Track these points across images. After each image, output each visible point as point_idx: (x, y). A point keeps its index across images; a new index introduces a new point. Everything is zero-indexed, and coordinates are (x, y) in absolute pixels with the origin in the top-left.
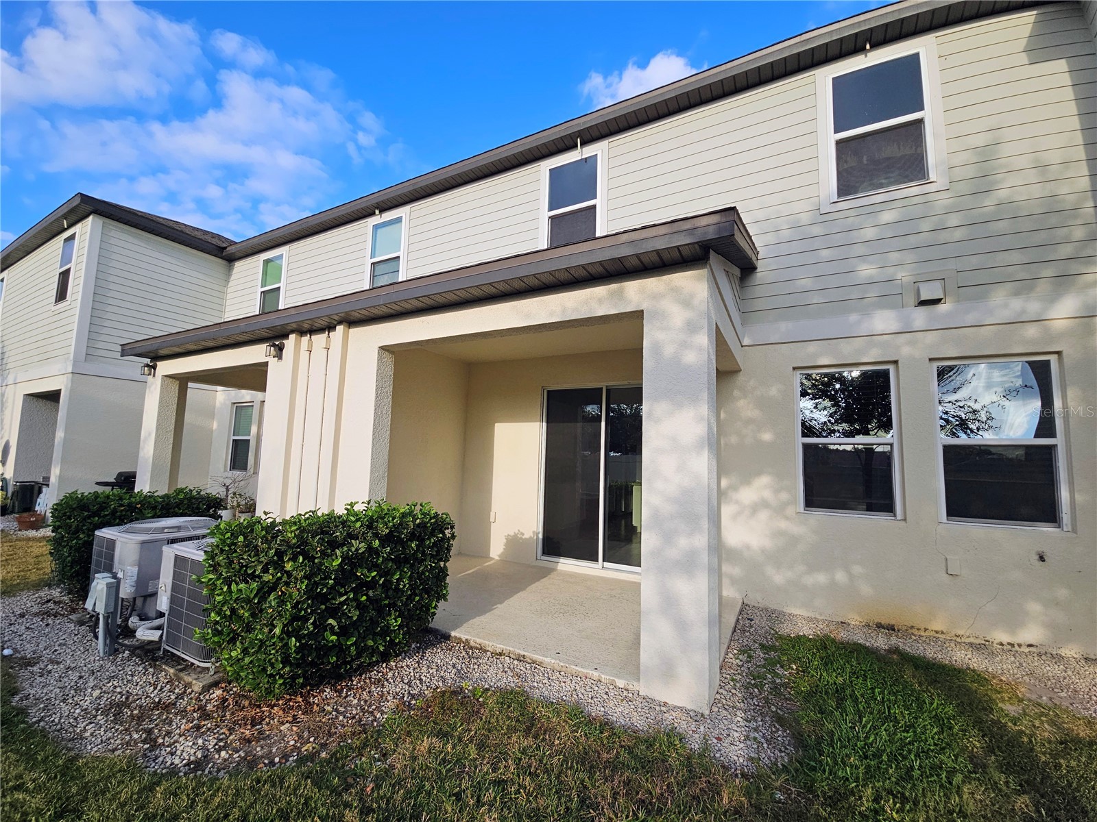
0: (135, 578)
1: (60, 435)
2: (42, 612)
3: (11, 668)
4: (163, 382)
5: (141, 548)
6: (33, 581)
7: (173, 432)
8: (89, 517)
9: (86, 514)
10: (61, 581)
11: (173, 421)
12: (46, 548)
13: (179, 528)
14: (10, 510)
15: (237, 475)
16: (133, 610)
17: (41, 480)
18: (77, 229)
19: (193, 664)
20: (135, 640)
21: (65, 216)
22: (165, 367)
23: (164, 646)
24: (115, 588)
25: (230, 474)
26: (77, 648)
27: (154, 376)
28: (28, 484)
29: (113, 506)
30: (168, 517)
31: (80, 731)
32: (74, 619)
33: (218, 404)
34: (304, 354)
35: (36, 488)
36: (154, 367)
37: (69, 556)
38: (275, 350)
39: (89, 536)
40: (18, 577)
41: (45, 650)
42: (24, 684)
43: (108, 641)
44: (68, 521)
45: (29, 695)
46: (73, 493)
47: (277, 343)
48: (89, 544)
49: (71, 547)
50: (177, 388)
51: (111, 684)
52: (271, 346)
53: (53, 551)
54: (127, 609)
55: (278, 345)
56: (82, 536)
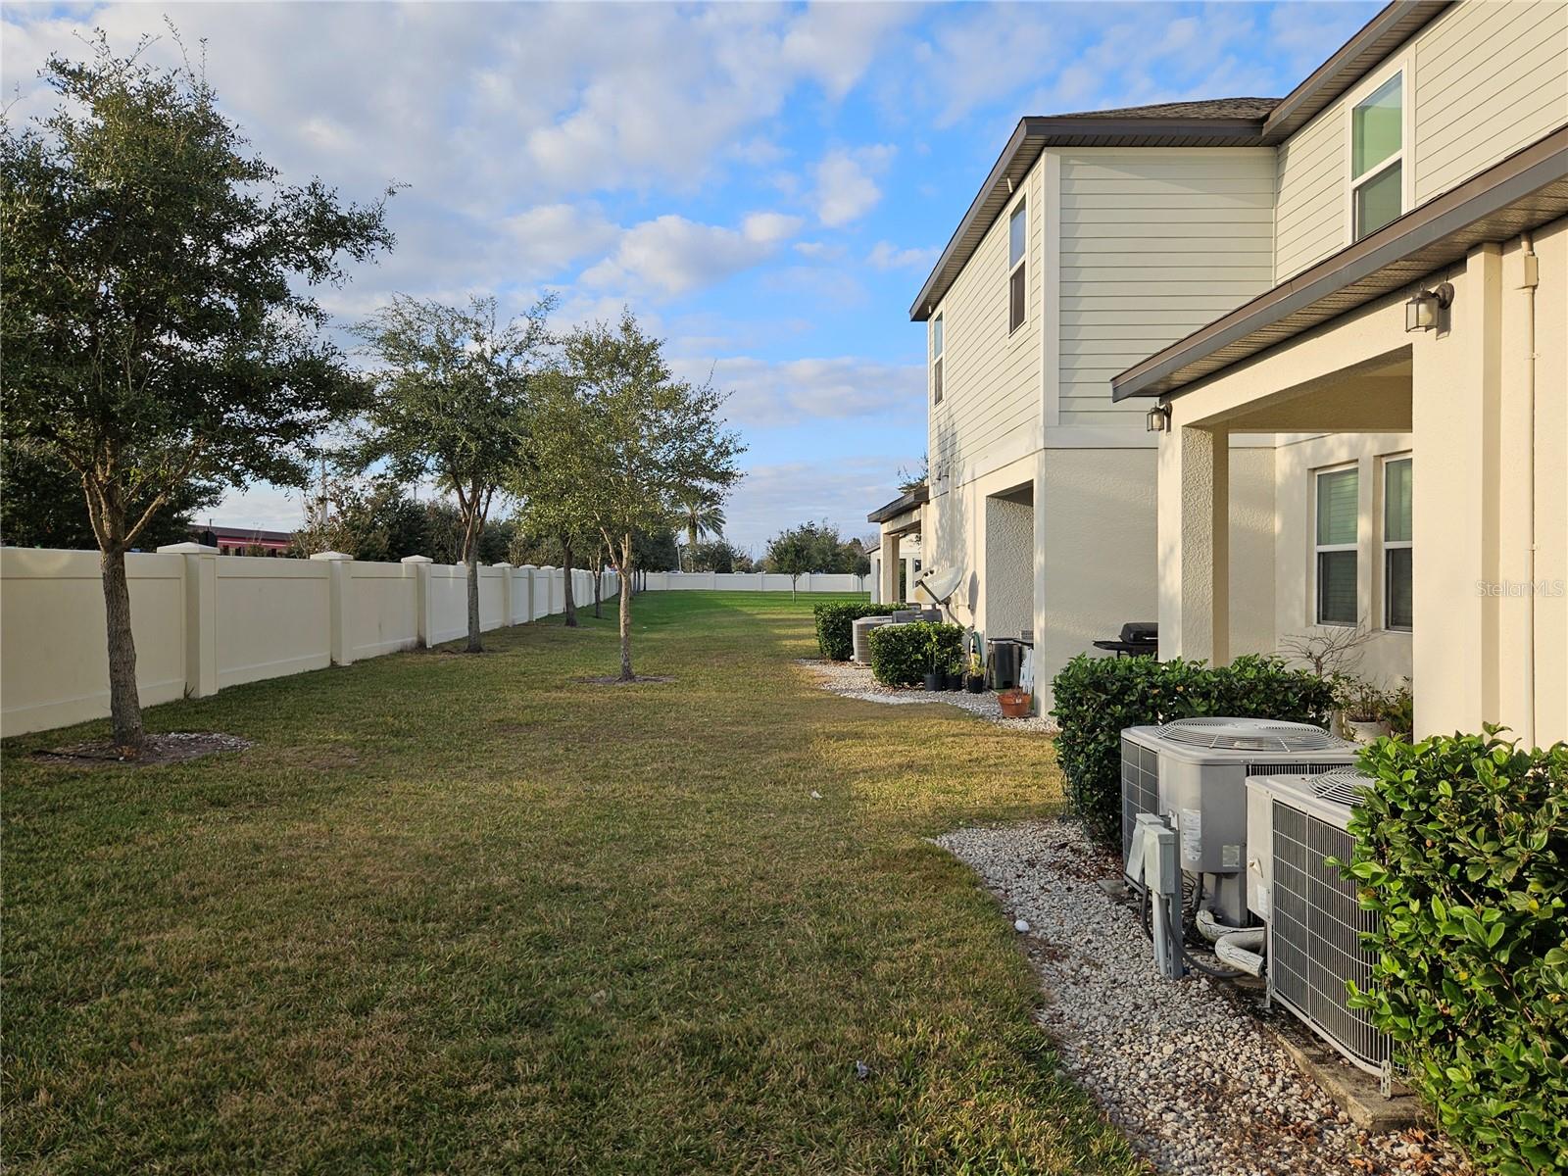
0: (1198, 834)
1: (1039, 559)
2: (1057, 865)
3: (1030, 955)
4: (1185, 438)
5: (1203, 775)
6: (1035, 806)
7: (1211, 542)
8: (1108, 704)
9: (1104, 697)
10: (1078, 815)
11: (1210, 518)
12: (1051, 751)
13: (1258, 742)
14: (987, 684)
15: (1335, 633)
16: (1201, 897)
17: (1020, 637)
18: (1026, 188)
19: (1339, 1056)
20: (1212, 959)
21: (1008, 174)
22: (1190, 407)
23: (1271, 991)
24: (1171, 845)
25: (1320, 630)
26: (1121, 945)
27: (1169, 429)
28: (1005, 642)
29: (1140, 687)
30: (1232, 715)
31: (1154, 1117)
32: (1107, 889)
33: (1279, 479)
34: (1514, 300)
35: (1016, 651)
36: (1168, 413)
37: (1086, 772)
38: (1430, 310)
39: (1111, 739)
40: (1016, 795)
41: (1073, 934)
42: (1052, 992)
43: (1171, 949)
44: (1079, 708)
45: (1062, 1015)
46: (1079, 658)
47: (1433, 290)
48: (1114, 754)
49: (1088, 756)
50: (1211, 448)
51: (1188, 1039)
52: (1421, 300)
53: (1062, 759)
54: (1191, 892)
55: (1435, 295)
56: (1101, 738)
